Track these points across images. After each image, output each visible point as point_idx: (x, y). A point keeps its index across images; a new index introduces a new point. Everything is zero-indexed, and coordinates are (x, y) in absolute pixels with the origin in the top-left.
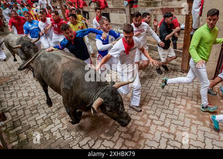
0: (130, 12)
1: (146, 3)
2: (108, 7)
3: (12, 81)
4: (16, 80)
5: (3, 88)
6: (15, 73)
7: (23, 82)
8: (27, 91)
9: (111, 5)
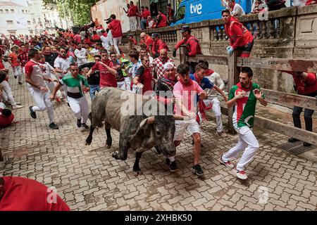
0: (236, 62)
1: (265, 49)
2: (201, 53)
3: (35, 155)
4: (41, 154)
5: (20, 164)
6: (43, 143)
7: (50, 159)
8: (52, 174)
9: (208, 50)
